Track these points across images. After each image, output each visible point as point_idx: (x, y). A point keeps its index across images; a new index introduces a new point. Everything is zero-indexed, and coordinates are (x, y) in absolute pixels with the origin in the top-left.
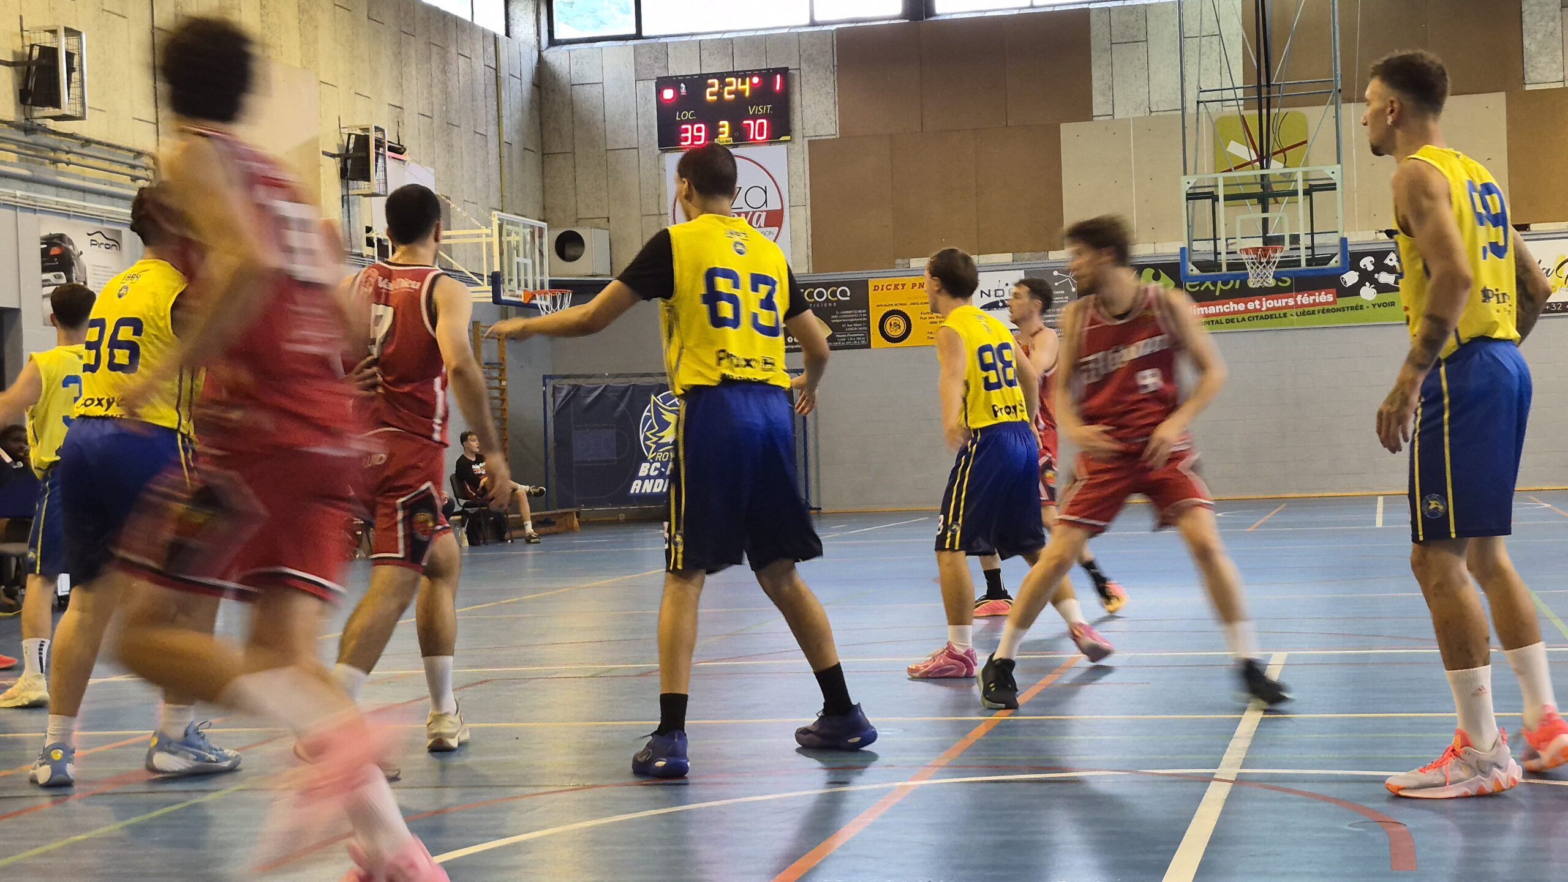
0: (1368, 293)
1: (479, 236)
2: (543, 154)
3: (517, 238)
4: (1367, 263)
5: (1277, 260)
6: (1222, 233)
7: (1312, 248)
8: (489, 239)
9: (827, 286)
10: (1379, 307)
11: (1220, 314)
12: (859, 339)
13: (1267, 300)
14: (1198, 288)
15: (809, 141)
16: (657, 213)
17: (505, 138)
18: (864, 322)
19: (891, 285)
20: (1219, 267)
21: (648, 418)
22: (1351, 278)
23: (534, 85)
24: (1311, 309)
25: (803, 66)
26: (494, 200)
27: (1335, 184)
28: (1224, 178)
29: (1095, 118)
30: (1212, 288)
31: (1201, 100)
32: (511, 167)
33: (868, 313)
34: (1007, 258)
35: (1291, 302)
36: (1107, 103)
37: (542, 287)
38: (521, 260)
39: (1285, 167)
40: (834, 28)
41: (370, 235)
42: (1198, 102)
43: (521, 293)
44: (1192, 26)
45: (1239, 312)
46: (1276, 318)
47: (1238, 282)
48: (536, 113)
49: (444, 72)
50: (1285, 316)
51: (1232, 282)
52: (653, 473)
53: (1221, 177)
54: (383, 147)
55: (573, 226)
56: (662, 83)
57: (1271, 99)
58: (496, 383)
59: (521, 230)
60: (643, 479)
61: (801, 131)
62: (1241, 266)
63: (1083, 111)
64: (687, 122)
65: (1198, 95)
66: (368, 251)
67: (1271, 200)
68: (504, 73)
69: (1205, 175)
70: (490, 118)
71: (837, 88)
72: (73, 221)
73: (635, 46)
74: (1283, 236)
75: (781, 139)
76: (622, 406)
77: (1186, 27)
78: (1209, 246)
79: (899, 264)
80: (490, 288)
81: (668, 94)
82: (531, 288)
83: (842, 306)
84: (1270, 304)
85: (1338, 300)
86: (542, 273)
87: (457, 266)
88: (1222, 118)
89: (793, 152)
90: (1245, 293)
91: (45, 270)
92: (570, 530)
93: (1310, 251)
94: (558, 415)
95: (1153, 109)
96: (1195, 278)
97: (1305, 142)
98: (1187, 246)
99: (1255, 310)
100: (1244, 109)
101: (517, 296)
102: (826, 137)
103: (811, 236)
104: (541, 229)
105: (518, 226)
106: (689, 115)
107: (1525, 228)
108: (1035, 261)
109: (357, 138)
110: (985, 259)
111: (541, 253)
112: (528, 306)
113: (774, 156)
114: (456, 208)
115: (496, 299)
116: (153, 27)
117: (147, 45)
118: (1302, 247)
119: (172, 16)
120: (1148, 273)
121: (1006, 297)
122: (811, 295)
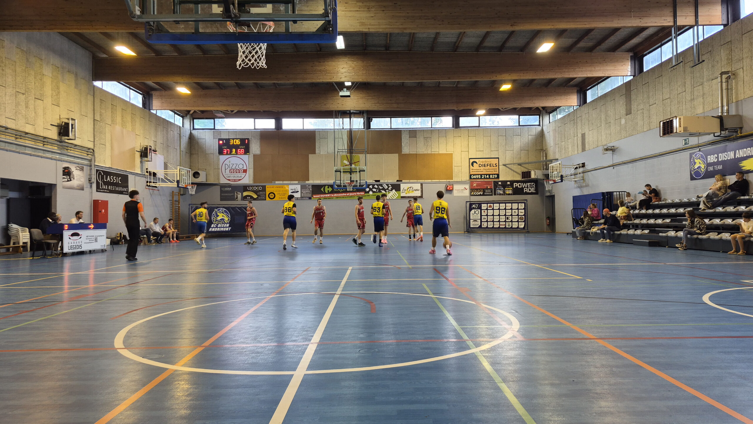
0: (371, 193)
1: (174, 172)
2: (191, 154)
3: (184, 173)
4: (371, 187)
5: (353, 185)
6: (342, 179)
7: (360, 183)
8: (177, 173)
9: (257, 186)
11: (341, 196)
12: (264, 198)
13: (350, 193)
14: (337, 190)
15: (253, 155)
16: (218, 168)
17: (181, 150)
18: (265, 195)
19: (271, 187)
20: (341, 186)
21: (214, 214)
22: (368, 190)
23: (189, 138)
25: (252, 138)
26: (178, 164)
27: (365, 170)
29: (316, 154)
30: (340, 190)
31: (338, 151)
32: (183, 156)
33: (266, 192)
34: (297, 182)
35: (356, 194)
36: (319, 150)
37: (189, 184)
38: (184, 177)
39: (355, 166)
40: (259, 130)
41: (147, 170)
43: (184, 185)
44: (337, 136)
45: (345, 196)
46: (352, 197)
47: (345, 189)
48: (189, 144)
49: (167, 134)
52: (215, 227)
53: (342, 168)
54: (151, 150)
55: (197, 170)
56: (219, 140)
57: (353, 152)
58: (177, 205)
59: (185, 171)
60: (212, 228)
61: (252, 152)
62: (346, 186)
63: (314, 152)
64: (225, 149)
66: (147, 174)
67: (352, 173)
68: (181, 135)
69: (339, 167)
70: (178, 145)
71: (260, 143)
72: (71, 164)
73: (213, 131)
74: (354, 180)
75: (247, 154)
77: (335, 136)
78: (339, 182)
79: (273, 182)
80: (177, 184)
81: (221, 142)
82: (186, 184)
83: (260, 191)
86: (189, 181)
87: (169, 178)
88: (342, 155)
89: (250, 157)
90: (346, 192)
91: (63, 175)
95: (328, 152)
96: (336, 188)
97: (359, 161)
98: (335, 181)
99: (348, 195)
100: (347, 154)
102: (257, 154)
103: (253, 175)
104: (189, 171)
106: (226, 147)
107: (401, 181)
108: (303, 183)
109: (145, 147)
110: (292, 182)
111: (189, 176)
112: (186, 188)
113: (245, 157)
114: (169, 165)
115: (178, 186)
116: (94, 119)
117: (92, 123)
118: (358, 183)
119: (99, 117)
120: (327, 187)
121: (296, 190)
122: (253, 188)
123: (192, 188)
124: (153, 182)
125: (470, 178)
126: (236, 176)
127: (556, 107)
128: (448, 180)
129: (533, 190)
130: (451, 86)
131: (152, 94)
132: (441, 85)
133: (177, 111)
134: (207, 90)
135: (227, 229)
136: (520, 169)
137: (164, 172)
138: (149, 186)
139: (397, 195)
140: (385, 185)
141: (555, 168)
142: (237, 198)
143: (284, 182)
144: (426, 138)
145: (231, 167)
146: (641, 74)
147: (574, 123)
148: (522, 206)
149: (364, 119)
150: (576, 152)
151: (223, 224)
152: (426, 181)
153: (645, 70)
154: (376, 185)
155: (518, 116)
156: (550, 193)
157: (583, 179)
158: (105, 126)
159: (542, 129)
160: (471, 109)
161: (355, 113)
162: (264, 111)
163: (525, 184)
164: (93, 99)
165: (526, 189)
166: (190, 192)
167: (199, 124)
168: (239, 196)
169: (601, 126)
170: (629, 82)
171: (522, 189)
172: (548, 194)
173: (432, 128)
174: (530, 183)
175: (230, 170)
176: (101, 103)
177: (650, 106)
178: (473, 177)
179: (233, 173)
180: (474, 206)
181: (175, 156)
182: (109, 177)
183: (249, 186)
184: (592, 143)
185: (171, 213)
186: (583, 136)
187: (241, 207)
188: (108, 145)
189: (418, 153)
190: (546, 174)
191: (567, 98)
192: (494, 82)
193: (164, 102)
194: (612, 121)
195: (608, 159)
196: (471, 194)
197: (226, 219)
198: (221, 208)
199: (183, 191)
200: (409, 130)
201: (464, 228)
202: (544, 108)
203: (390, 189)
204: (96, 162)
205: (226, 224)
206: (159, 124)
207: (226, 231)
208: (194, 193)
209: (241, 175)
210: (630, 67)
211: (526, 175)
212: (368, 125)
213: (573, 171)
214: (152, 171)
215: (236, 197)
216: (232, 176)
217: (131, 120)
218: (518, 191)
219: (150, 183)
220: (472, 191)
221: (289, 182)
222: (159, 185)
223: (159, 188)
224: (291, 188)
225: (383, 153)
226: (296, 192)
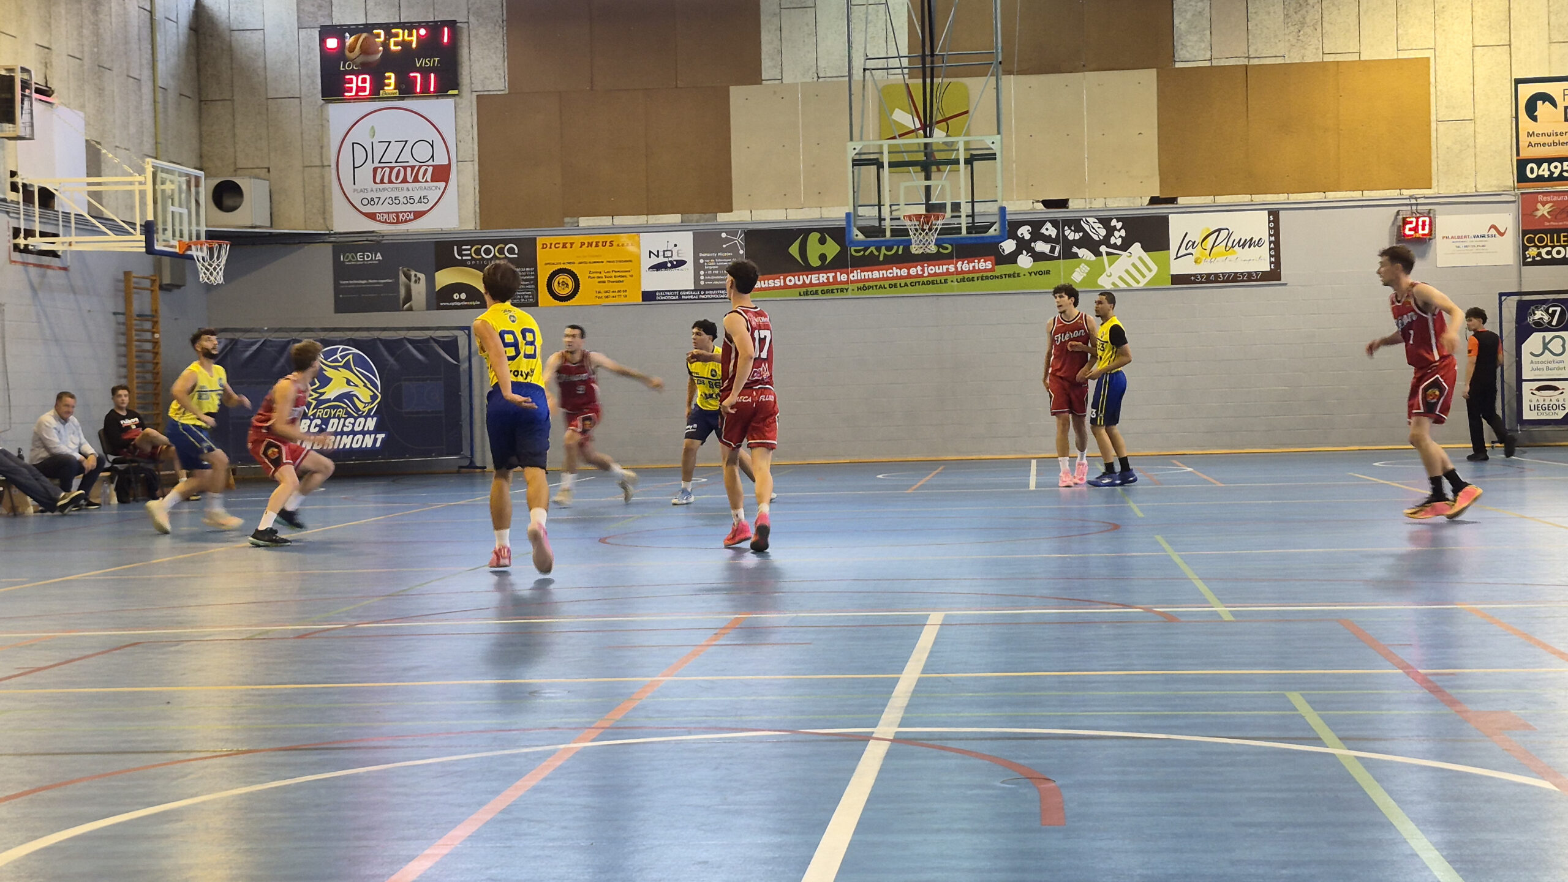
0: (1025, 261)
1: (131, 183)
2: (201, 101)
3: (173, 187)
4: (1024, 232)
5: (939, 227)
6: (886, 200)
7: (972, 216)
8: (142, 187)
9: (494, 243)
10: (1035, 274)
11: (884, 279)
12: (526, 297)
13: (928, 267)
14: (862, 253)
15: (478, 96)
16: (318, 163)
17: (160, 83)
18: (532, 280)
19: (559, 244)
20: (883, 233)
22: (1009, 246)
23: (191, 28)
24: (971, 276)
25: (472, 19)
26: (148, 147)
27: (995, 154)
28: (890, 146)
29: (764, 82)
30: (876, 253)
31: (867, 67)
32: (165, 112)
33: (536, 271)
34: (676, 218)
35: (952, 268)
36: (775, 67)
37: (198, 237)
38: (176, 209)
39: (947, 136)
41: (15, 179)
42: (865, 70)
43: (176, 243)
45: (902, 277)
46: (937, 283)
47: (901, 248)
48: (193, 58)
49: (95, 12)
50: (946, 281)
51: (895, 248)
52: (313, 430)
53: (886, 145)
54: (29, 88)
55: (231, 176)
56: (326, 32)
57: (935, 69)
58: (148, 336)
59: (176, 178)
61: (469, 86)
62: (904, 232)
63: (752, 75)
64: (352, 72)
65: (865, 62)
66: (12, 196)
67: (934, 168)
68: (159, 15)
69: (870, 142)
70: (144, 62)
71: (505, 43)
74: (945, 204)
75: (451, 92)
78: (874, 212)
79: (568, 223)
80: (143, 238)
81: (332, 43)
82: (186, 239)
84: (932, 270)
85: (997, 267)
86: (198, 224)
87: (108, 214)
88: (886, 87)
89: (460, 106)
90: (907, 258)
93: (971, 218)
95: (820, 75)
96: (859, 243)
97: (967, 112)
98: (852, 211)
99: (917, 276)
100: (909, 78)
101: (172, 247)
102: (495, 93)
103: (479, 192)
104: (197, 178)
105: (173, 174)
106: (353, 66)
107: (1173, 200)
108: (704, 223)
110: (654, 219)
111: (197, 202)
112: (183, 258)
113: (440, 109)
114: (106, 151)
115: (150, 249)
118: (963, 215)
120: (814, 237)
121: (675, 258)
122: (478, 252)
123: (211, 258)
124: (43, 234)
125: (1522, 177)
126: (401, 195)
135: (368, 441)
137: (89, 184)
138: (26, 250)
139: (1155, 268)
140: (1091, 220)
142: (409, 297)
143: (619, 220)
145: (377, 160)
151: (351, 416)
152: (1294, 197)
154: (1048, 225)
166: (202, 275)
168: (419, 290)
175: (375, 170)
178: (1533, 171)
179: (390, 182)
180: (1539, 314)
181: (132, 112)
183: (460, 244)
185: (123, 371)
187: (427, 341)
189: (1253, 62)
196: (1525, 257)
197: (363, 394)
198: (341, 347)
199: (169, 269)
203: (1119, 242)
205: (362, 420)
207: (362, 452)
208: (222, 278)
209: (423, 193)
214: (37, 181)
215: (403, 292)
216: (383, 195)
219: (25, 238)
220: (1530, 240)
221: (642, 220)
222: (65, 248)
223: (68, 261)
224: (653, 243)
225: (1084, 68)
226: (674, 266)
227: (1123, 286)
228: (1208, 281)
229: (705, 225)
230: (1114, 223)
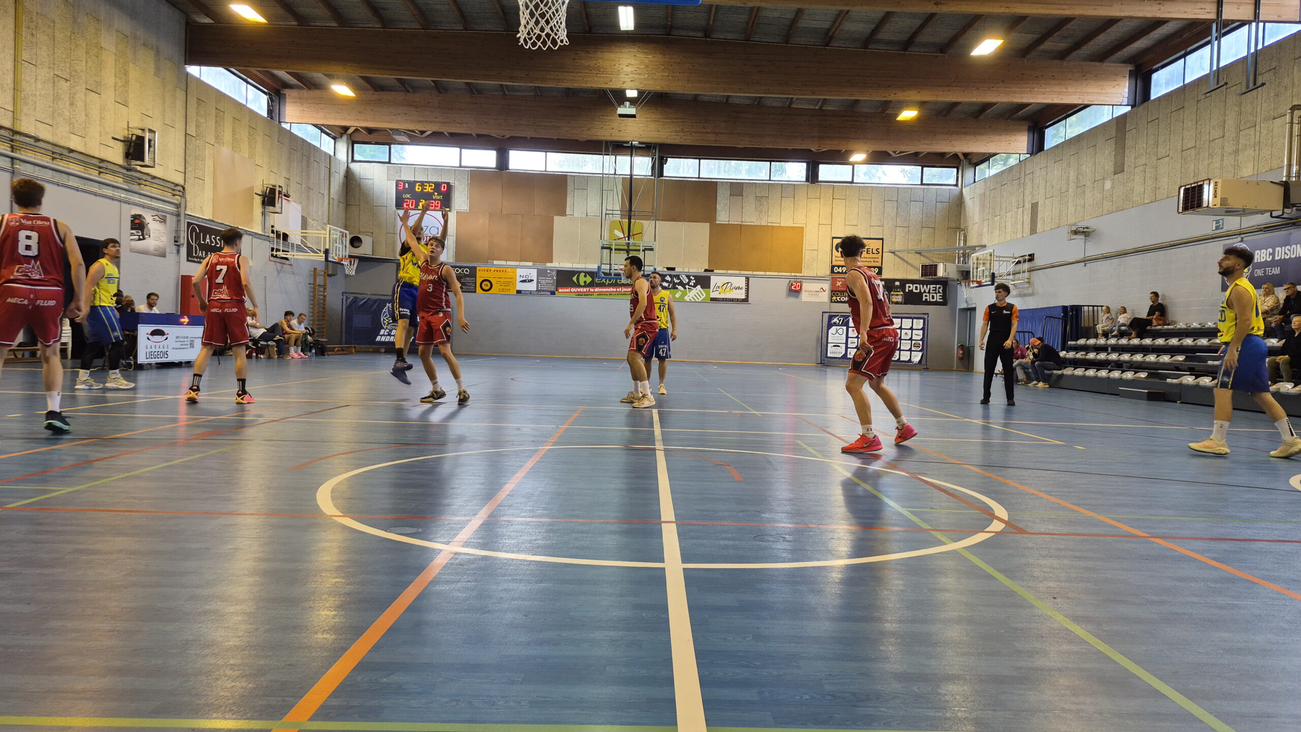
1: (321, 234)
2: (347, 205)
3: (336, 236)
6: (613, 262)
8: (325, 236)
9: (460, 268)
11: (607, 292)
12: (472, 289)
15: (457, 211)
16: (393, 232)
17: (332, 197)
18: (474, 282)
19: (485, 270)
20: (611, 274)
21: (385, 312)
23: (345, 177)
25: (456, 183)
26: (326, 221)
27: (653, 249)
28: (614, 243)
29: (567, 215)
30: (606, 282)
32: (333, 208)
33: (476, 279)
34: (531, 264)
36: (571, 210)
37: (345, 256)
38: (337, 245)
39: (636, 241)
40: (469, 169)
41: (273, 229)
42: (606, 214)
43: (336, 258)
44: (606, 186)
45: (614, 292)
48: (345, 188)
49: (308, 167)
51: (611, 280)
52: (386, 334)
54: (282, 194)
55: (358, 234)
57: (631, 216)
58: (322, 293)
59: (338, 233)
60: (381, 336)
61: (454, 208)
63: (563, 213)
64: (408, 199)
65: (607, 211)
66: (272, 235)
68: (332, 170)
69: (608, 240)
70: (326, 187)
71: (469, 192)
73: (388, 166)
76: (375, 307)
77: (604, 186)
78: (607, 267)
79: (490, 262)
80: (324, 255)
81: (401, 187)
82: (341, 257)
83: (466, 276)
86: (345, 252)
87: (309, 245)
88: (614, 221)
90: (616, 285)
91: (132, 229)
92: (351, 353)
94: (347, 308)
95: (589, 214)
96: (599, 278)
97: (644, 232)
98: (599, 266)
99: (619, 291)
100: (622, 219)
102: (465, 212)
103: (455, 248)
104: (345, 234)
106: (408, 196)
107: (712, 271)
109: (270, 188)
110: (522, 263)
111: (345, 243)
112: (339, 264)
114: (309, 220)
115: (326, 260)
116: (186, 133)
117: (183, 141)
119: (194, 130)
120: (582, 275)
121: (530, 278)
124: (283, 251)
125: (832, 272)
127: (989, 153)
128: (793, 274)
129: (938, 298)
130: (811, 108)
131: (285, 94)
132: (794, 106)
133: (328, 126)
134: (381, 92)
136: (919, 262)
137: (302, 233)
138: (276, 257)
139: (704, 295)
140: (683, 276)
141: (981, 262)
143: (509, 263)
144: (759, 199)
146: (1146, 104)
147: (1019, 184)
148: (919, 324)
149: (653, 158)
150: (1019, 236)
152: (755, 273)
153: (1153, 97)
154: (668, 276)
155: (920, 168)
156: (968, 304)
157: (1029, 282)
158: (205, 146)
159: (961, 193)
160: (839, 151)
161: (637, 148)
162: (479, 136)
163: (925, 286)
164: (185, 96)
165: (926, 296)
166: (346, 271)
167: (363, 151)
169: (1068, 191)
170: (1124, 116)
171: (920, 294)
172: (964, 306)
173: (770, 180)
174: (935, 286)
176: (199, 105)
177: (1158, 159)
178: (836, 270)
180: (836, 320)
181: (320, 208)
182: (208, 236)
184: (1049, 220)
185: (311, 306)
186: (1034, 207)
188: (209, 180)
189: (743, 223)
190: (963, 272)
191: (1011, 139)
192: (886, 104)
193: (305, 109)
194: (1088, 184)
195: (1077, 248)
196: (832, 300)
199: (332, 268)
200: (731, 183)
201: (816, 358)
202: (966, 155)
203: (693, 284)
204: (187, 208)
206: (295, 148)
208: (353, 273)
210: (1126, 90)
211: (929, 270)
212: (658, 169)
213: (1011, 267)
214: (282, 230)
217: (247, 139)
218: (913, 299)
219: (276, 252)
220: (834, 294)
221: (517, 263)
222: (292, 257)
223: (292, 262)
224: (521, 273)
225: (684, 221)
226: (529, 281)
227: (693, 300)
228: (723, 301)
229: (541, 266)
230: (691, 277)
